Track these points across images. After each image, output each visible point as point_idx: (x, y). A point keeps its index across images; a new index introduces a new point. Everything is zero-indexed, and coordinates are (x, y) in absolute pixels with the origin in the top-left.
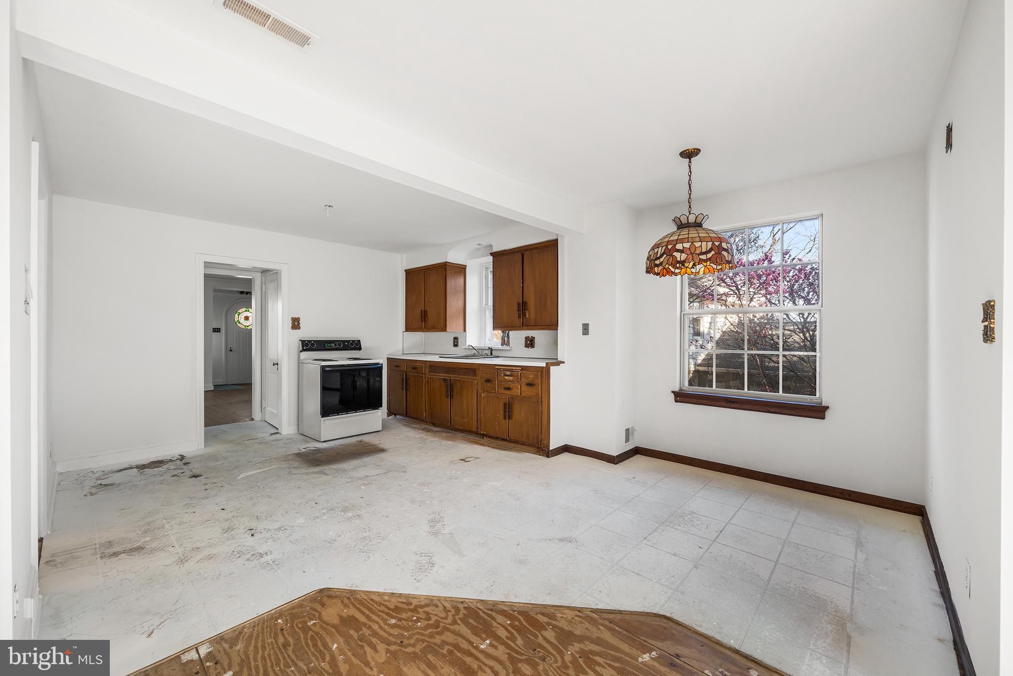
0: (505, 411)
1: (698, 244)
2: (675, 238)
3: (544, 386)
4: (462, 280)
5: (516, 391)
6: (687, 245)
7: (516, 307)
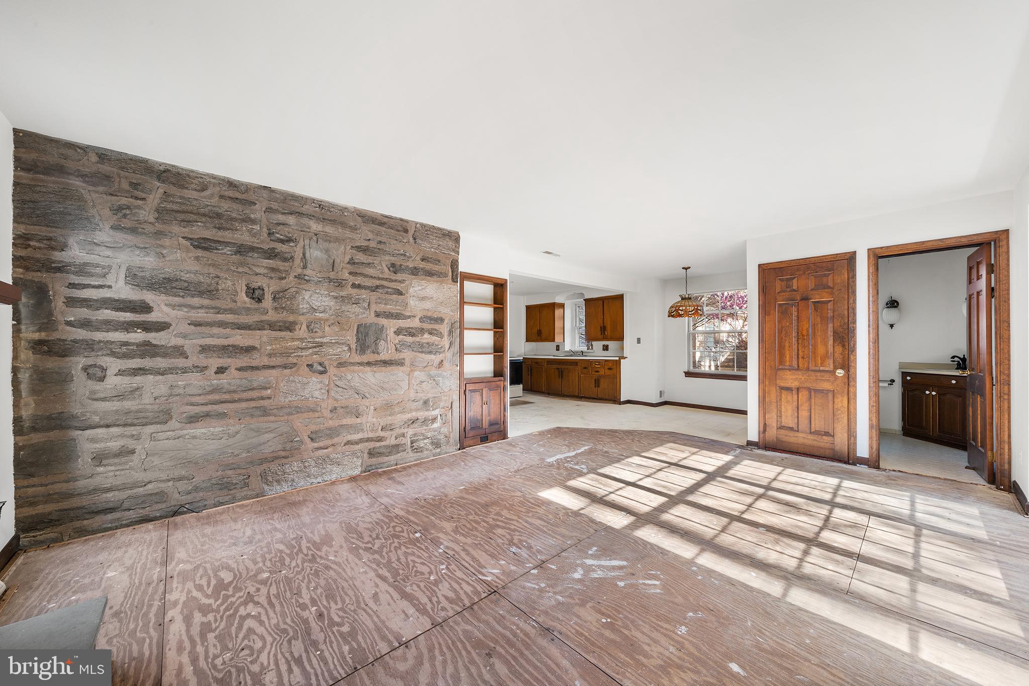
0: (595, 383)
1: (688, 308)
2: (679, 304)
3: (618, 370)
4: (562, 310)
5: (602, 372)
6: (684, 308)
7: (599, 328)
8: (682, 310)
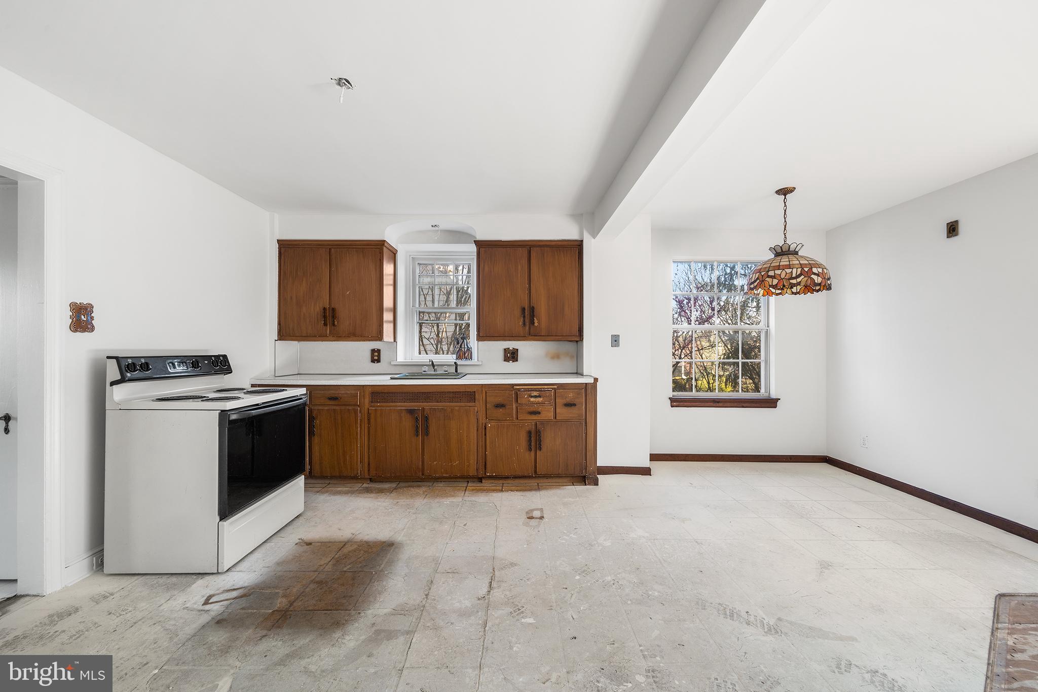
0: (530, 441)
5: (547, 414)
8: (818, 275)
